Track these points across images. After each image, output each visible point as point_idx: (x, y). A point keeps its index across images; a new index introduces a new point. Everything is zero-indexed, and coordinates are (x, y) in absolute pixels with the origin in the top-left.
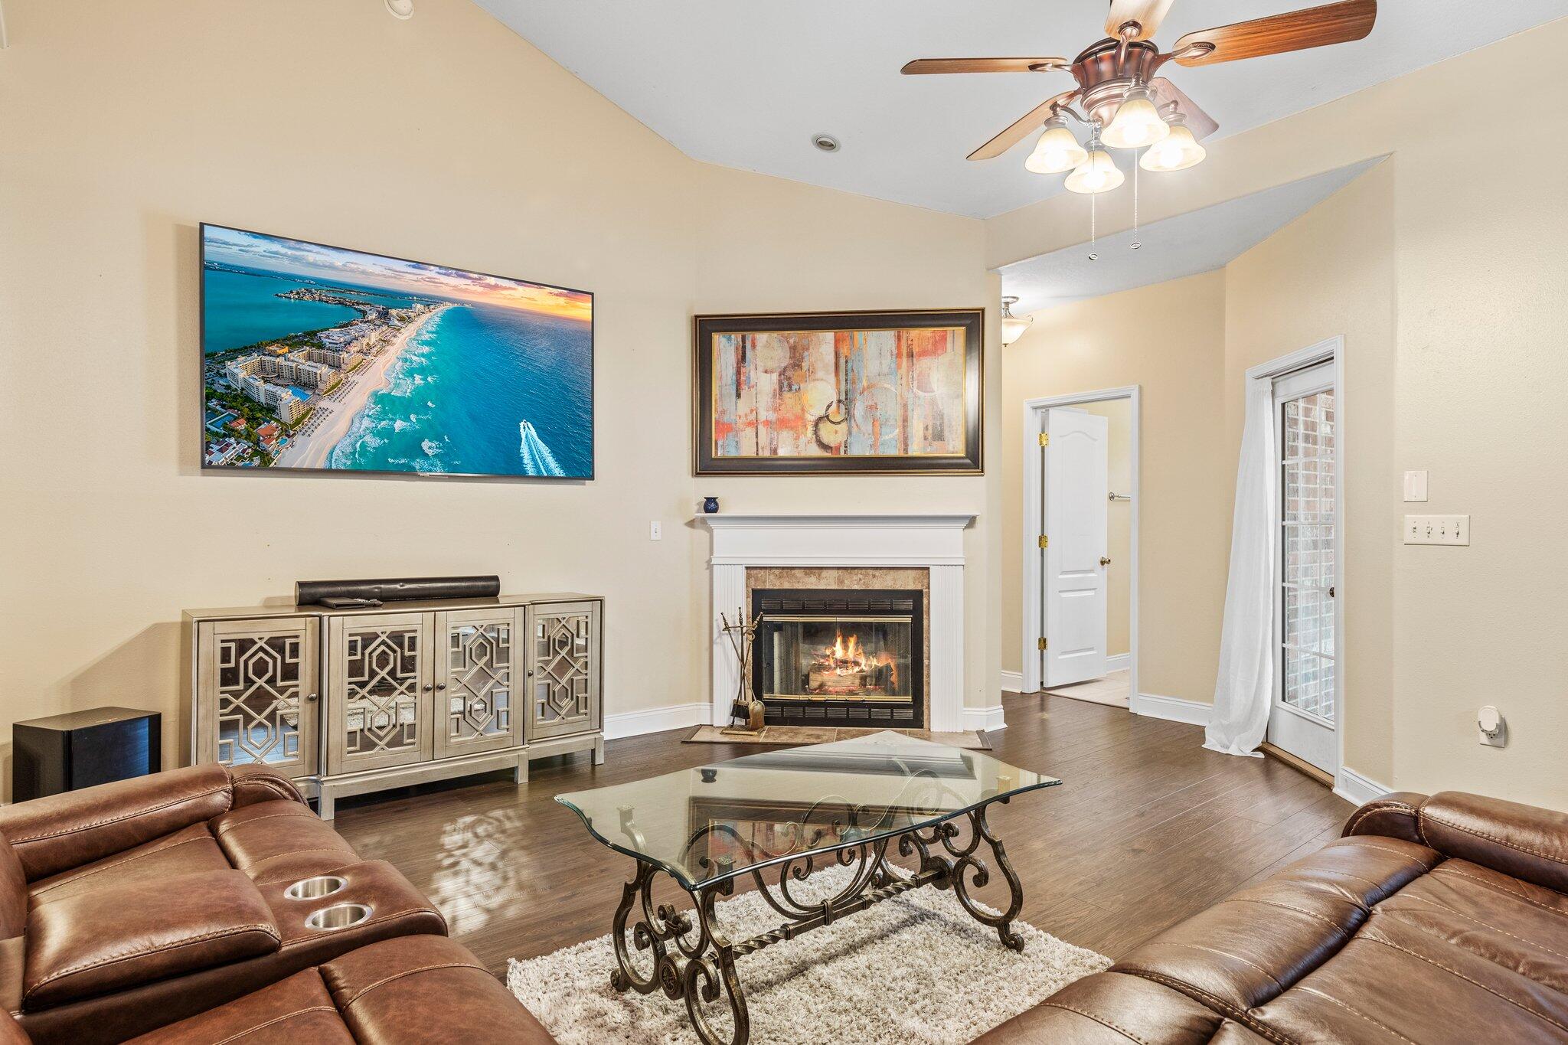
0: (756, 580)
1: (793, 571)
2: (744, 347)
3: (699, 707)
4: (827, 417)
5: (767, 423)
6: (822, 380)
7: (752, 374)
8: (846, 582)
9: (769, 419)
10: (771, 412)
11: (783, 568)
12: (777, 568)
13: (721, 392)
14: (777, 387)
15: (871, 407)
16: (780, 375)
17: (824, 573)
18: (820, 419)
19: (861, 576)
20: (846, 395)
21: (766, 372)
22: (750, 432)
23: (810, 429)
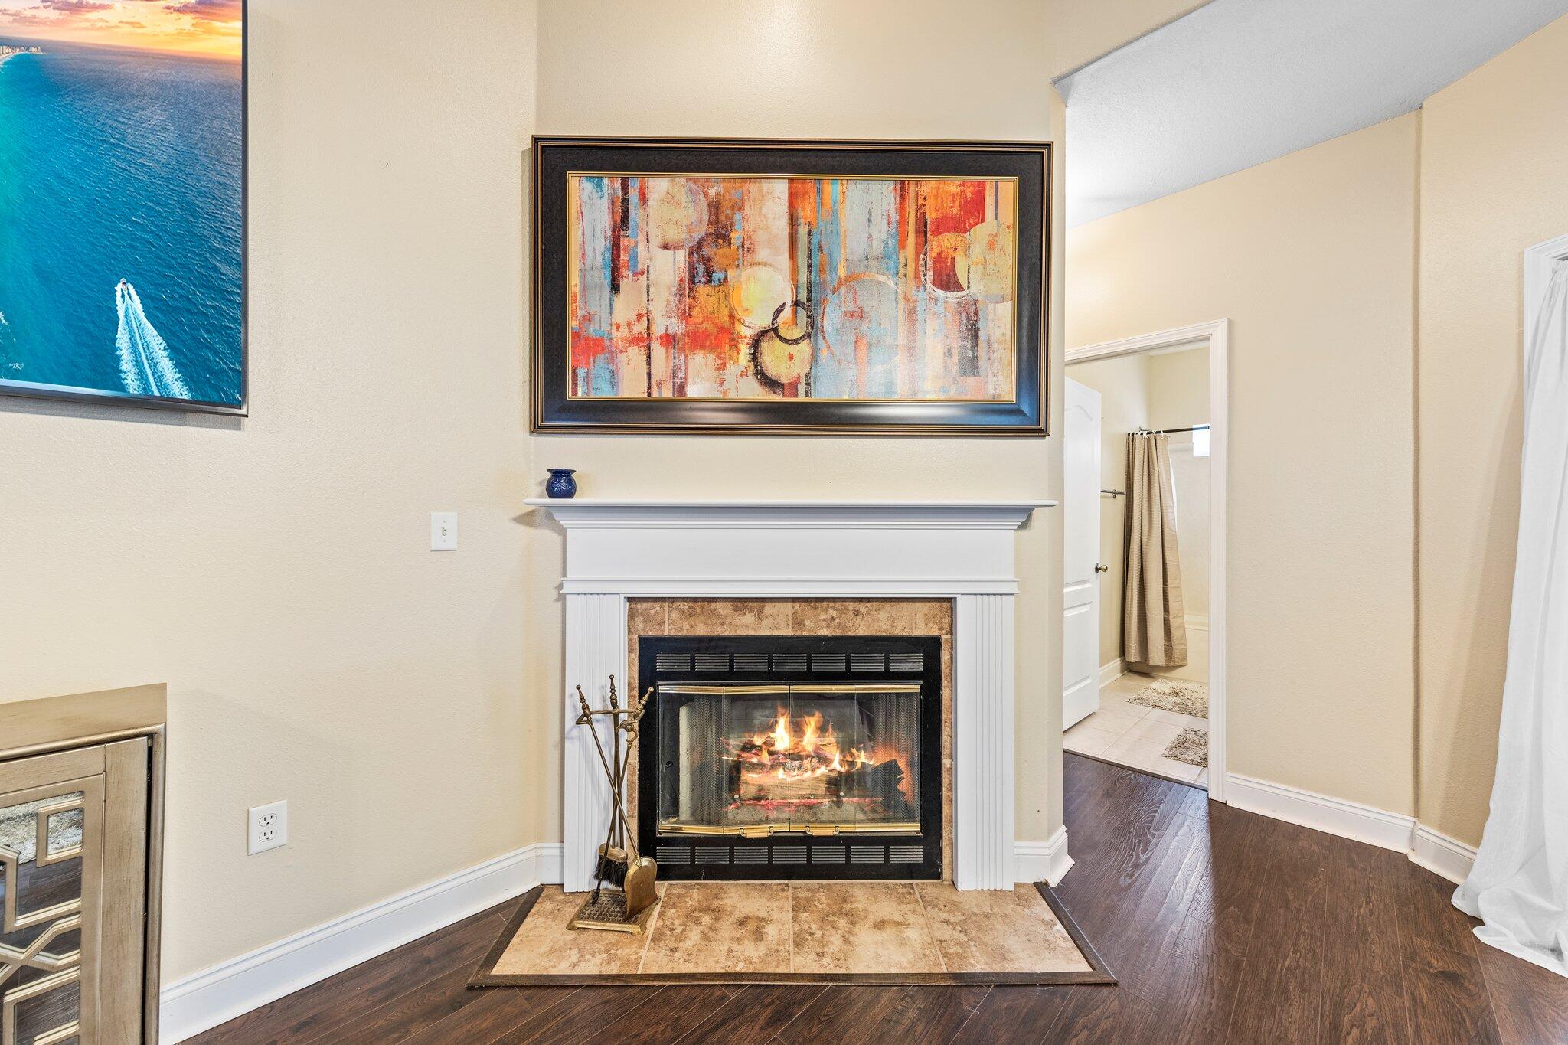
0: (648, 619)
1: (713, 605)
2: (625, 201)
3: (539, 852)
4: (775, 330)
5: (669, 340)
6: (766, 264)
7: (641, 250)
8: (807, 623)
9: (670, 332)
10: (674, 320)
11: (695, 600)
12: (683, 599)
13: (583, 278)
14: (685, 275)
15: (852, 315)
16: (691, 254)
17: (769, 609)
18: (763, 333)
19: (832, 613)
20: (809, 292)
21: (666, 247)
22: (636, 354)
23: (745, 350)
